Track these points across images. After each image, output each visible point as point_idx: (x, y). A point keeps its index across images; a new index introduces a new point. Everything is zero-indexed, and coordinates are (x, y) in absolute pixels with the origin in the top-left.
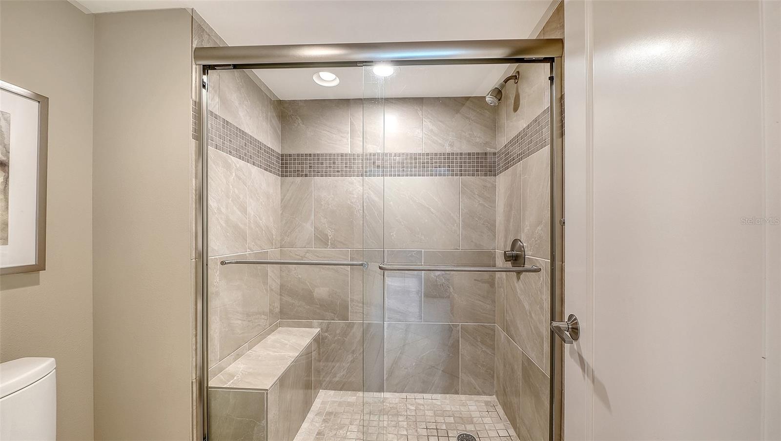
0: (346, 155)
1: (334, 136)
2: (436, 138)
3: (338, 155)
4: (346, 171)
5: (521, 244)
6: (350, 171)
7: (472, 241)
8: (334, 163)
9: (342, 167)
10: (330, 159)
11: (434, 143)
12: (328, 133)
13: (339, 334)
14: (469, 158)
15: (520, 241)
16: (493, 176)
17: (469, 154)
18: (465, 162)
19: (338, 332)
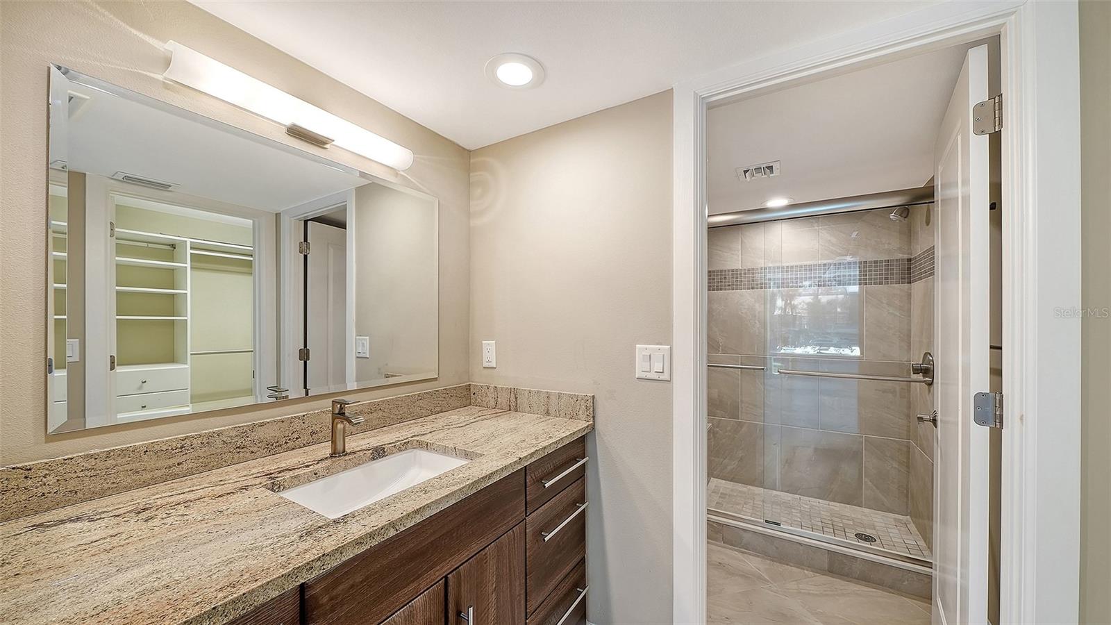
0: (737, 270)
1: (726, 254)
2: (834, 249)
3: (729, 271)
4: (737, 285)
5: (930, 358)
6: (741, 285)
7: (880, 352)
8: (725, 278)
9: (733, 281)
10: (721, 275)
11: (833, 253)
12: (720, 252)
13: (730, 431)
14: (876, 266)
15: (930, 355)
16: (908, 283)
17: (876, 262)
18: (870, 271)
19: (729, 428)
